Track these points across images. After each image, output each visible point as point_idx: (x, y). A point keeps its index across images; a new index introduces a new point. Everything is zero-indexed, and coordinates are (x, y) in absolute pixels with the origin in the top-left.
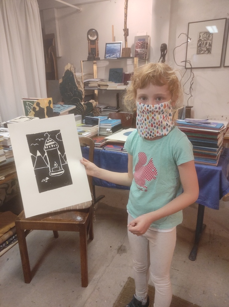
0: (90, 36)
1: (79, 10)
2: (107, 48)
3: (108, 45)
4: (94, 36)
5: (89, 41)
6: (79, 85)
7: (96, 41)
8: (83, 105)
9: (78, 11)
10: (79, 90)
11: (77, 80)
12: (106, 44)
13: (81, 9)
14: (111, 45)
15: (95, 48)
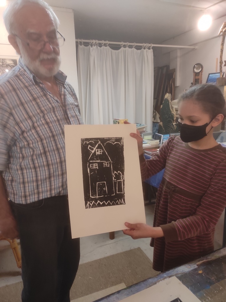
0: (196, 69)
1: (195, 48)
2: (209, 77)
3: (210, 75)
4: (199, 69)
5: (194, 73)
6: (173, 109)
7: (200, 73)
8: (174, 125)
9: (193, 50)
10: (172, 113)
11: (171, 106)
12: (209, 74)
13: (196, 47)
14: (213, 75)
15: (199, 79)
